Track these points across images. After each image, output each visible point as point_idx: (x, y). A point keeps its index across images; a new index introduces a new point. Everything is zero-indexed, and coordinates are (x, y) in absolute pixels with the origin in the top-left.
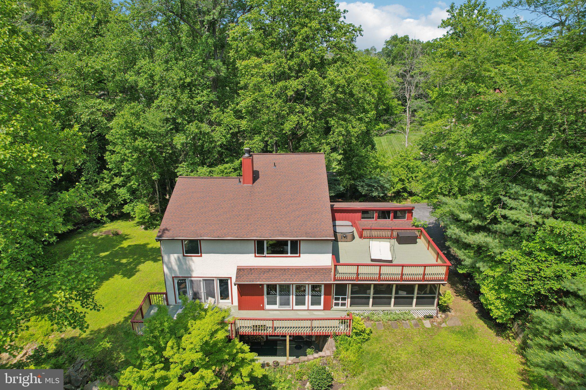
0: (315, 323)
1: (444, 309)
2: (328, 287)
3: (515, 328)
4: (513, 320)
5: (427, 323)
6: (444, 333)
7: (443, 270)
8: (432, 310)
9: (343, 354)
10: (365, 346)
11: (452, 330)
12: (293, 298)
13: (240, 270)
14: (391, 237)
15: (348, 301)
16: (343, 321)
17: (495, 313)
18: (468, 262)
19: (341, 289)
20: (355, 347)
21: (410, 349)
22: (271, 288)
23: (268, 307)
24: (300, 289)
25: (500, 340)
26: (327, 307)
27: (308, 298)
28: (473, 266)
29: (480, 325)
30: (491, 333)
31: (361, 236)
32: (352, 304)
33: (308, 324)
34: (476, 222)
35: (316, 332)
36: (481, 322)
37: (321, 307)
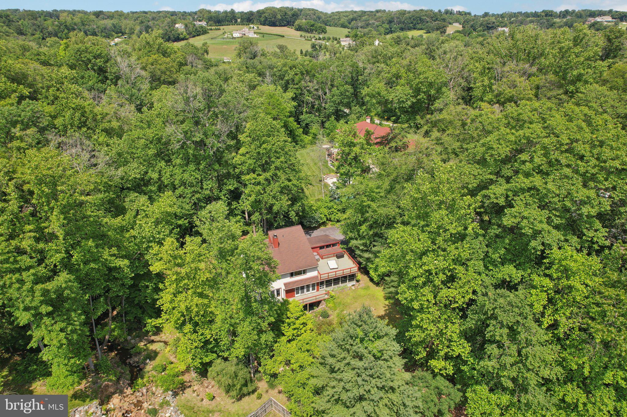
0: (317, 297)
1: (358, 281)
2: (318, 283)
3: (382, 283)
4: (381, 281)
5: (353, 288)
6: (360, 290)
7: (357, 268)
8: (354, 282)
9: (329, 305)
10: (335, 301)
11: (362, 288)
12: (305, 290)
13: (285, 284)
14: (334, 256)
15: (325, 286)
16: (326, 294)
17: (375, 280)
18: (364, 263)
19: (322, 283)
20: (332, 302)
21: (350, 298)
22: (298, 289)
23: (296, 295)
24: (308, 286)
25: (377, 288)
26: (318, 290)
27: (311, 289)
28: (366, 264)
29: (371, 284)
30: (375, 286)
31: (322, 259)
32: (326, 287)
33: (315, 298)
34: (365, 249)
35: (318, 300)
36: (371, 283)
37: (316, 291)
